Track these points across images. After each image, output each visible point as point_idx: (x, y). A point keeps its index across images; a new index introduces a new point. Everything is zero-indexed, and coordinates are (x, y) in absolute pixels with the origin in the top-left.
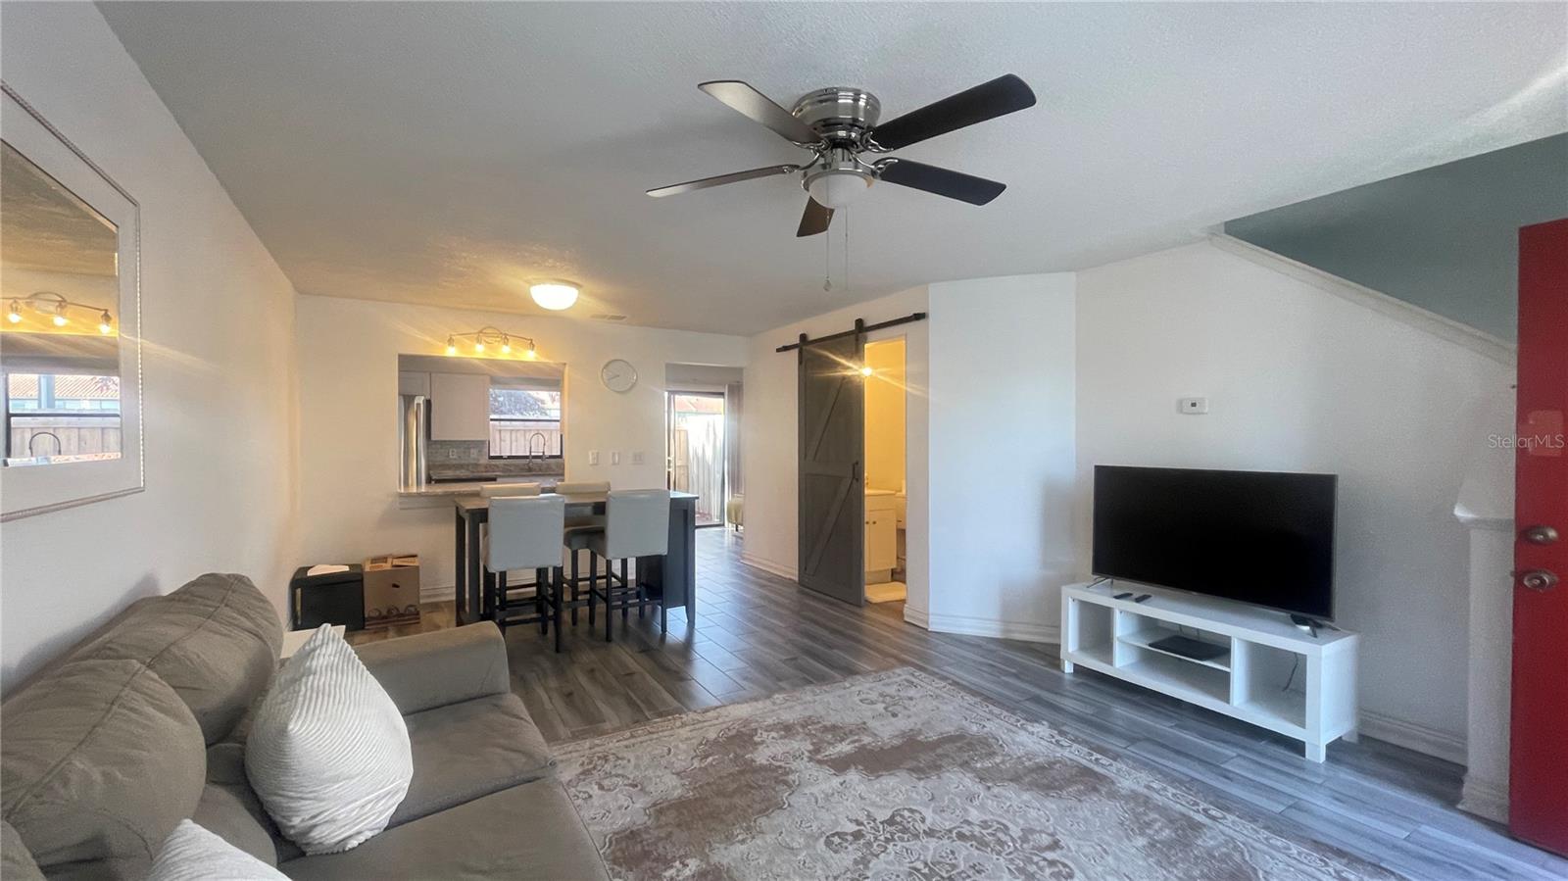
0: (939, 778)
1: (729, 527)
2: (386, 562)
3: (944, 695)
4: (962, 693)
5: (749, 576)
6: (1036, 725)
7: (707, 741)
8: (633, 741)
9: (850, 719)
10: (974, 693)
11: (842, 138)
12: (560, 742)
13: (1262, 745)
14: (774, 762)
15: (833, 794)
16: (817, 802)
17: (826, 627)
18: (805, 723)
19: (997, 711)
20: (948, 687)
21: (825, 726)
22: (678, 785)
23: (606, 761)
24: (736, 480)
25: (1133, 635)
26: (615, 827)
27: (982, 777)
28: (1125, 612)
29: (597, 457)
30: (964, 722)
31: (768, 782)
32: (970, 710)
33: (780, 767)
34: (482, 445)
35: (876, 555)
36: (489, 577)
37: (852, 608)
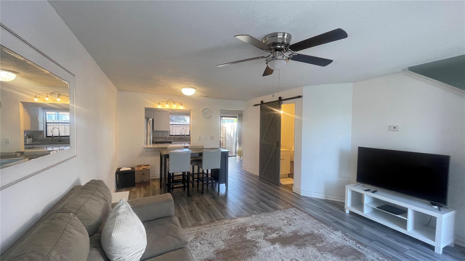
0: (305, 249)
1: (238, 157)
2: (141, 167)
3: (306, 219)
4: (312, 218)
5: (244, 174)
6: (337, 232)
7: (232, 230)
8: (210, 228)
9: (276, 225)
10: (316, 219)
11: (279, 48)
12: (189, 227)
13: (419, 245)
14: (253, 239)
15: (271, 252)
16: (266, 254)
17: (268, 192)
18: (262, 226)
19: (324, 225)
20: (308, 216)
21: (268, 227)
22: (223, 244)
23: (202, 234)
24: (240, 142)
25: (370, 203)
26: (204, 257)
27: (320, 250)
28: (368, 196)
29: (200, 138)
30: (313, 229)
31: (250, 246)
32: (315, 225)
33: (254, 241)
34: (168, 132)
35: (284, 169)
36: (169, 174)
37: (276, 186)
